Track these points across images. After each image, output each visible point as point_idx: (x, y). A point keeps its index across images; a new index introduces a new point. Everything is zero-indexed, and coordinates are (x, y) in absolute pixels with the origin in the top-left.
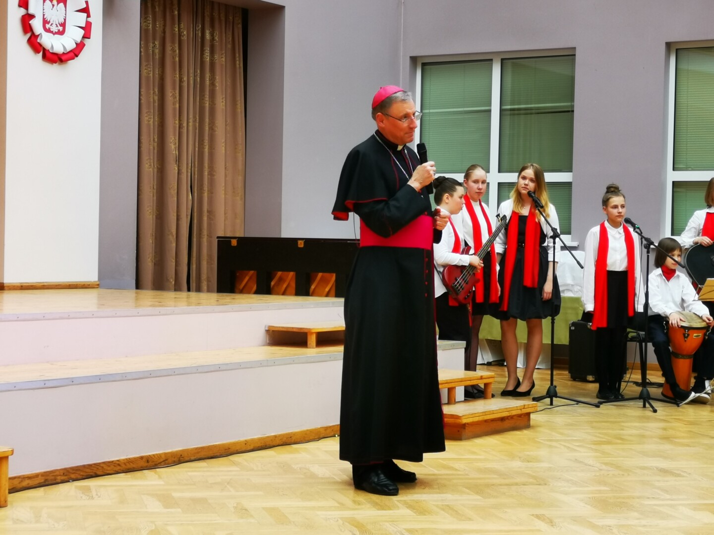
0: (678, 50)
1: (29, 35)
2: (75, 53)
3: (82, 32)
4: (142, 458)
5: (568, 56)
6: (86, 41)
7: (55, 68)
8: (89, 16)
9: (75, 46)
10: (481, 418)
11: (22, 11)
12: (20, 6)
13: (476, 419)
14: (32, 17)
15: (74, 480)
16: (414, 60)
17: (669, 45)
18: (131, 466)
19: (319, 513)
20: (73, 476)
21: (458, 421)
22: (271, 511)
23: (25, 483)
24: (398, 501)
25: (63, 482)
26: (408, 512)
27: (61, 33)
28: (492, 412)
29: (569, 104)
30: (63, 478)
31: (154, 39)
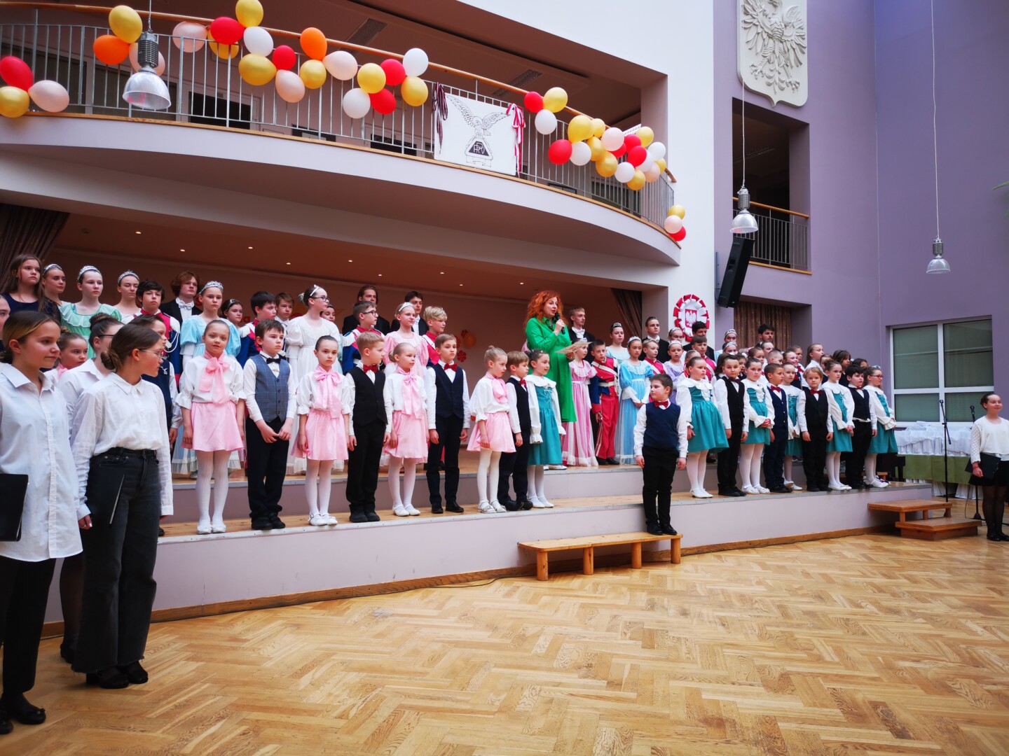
4: (747, 542)
5: (987, 320)
8: (708, 318)
10: (945, 529)
11: (676, 318)
13: (942, 529)
14: (680, 320)
15: (713, 552)
16: (888, 327)
18: (741, 546)
19: (852, 578)
21: (931, 530)
22: (824, 575)
23: (688, 552)
24: (900, 575)
25: (707, 552)
26: (906, 581)
28: (953, 525)
29: (989, 347)
31: (741, 327)
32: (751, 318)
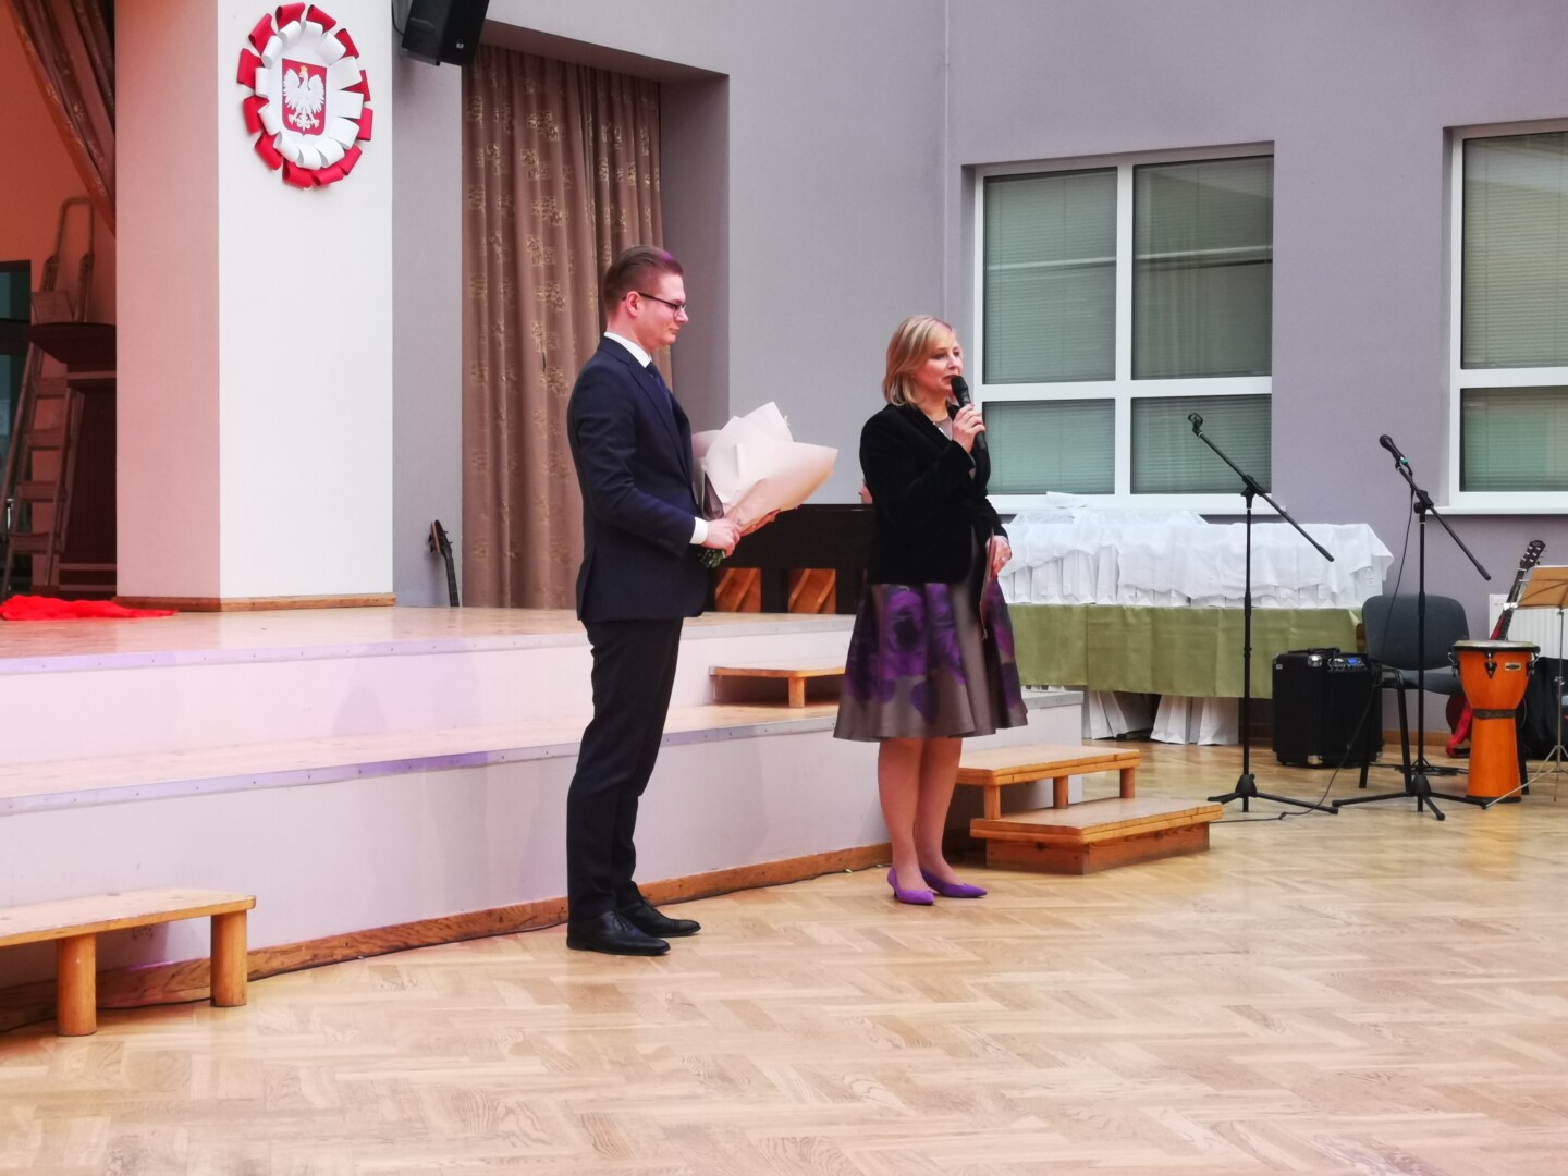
0: (1467, 140)
1: (257, 135)
2: (342, 168)
3: (355, 129)
4: (490, 913)
5: (1260, 158)
6: (364, 145)
7: (307, 195)
8: (367, 98)
9: (341, 154)
10: (1117, 834)
11: (245, 91)
12: (240, 81)
13: (1109, 835)
14: (262, 101)
16: (970, 171)
17: (1449, 133)
18: (471, 928)
19: (827, 1008)
20: (364, 948)
21: (1074, 839)
22: (738, 1005)
23: (276, 963)
24: (977, 985)
25: (346, 959)
26: (994, 1004)
27: (317, 131)
28: (1138, 822)
29: (1264, 247)
30: (346, 952)
31: (491, 140)
32: (527, 111)
